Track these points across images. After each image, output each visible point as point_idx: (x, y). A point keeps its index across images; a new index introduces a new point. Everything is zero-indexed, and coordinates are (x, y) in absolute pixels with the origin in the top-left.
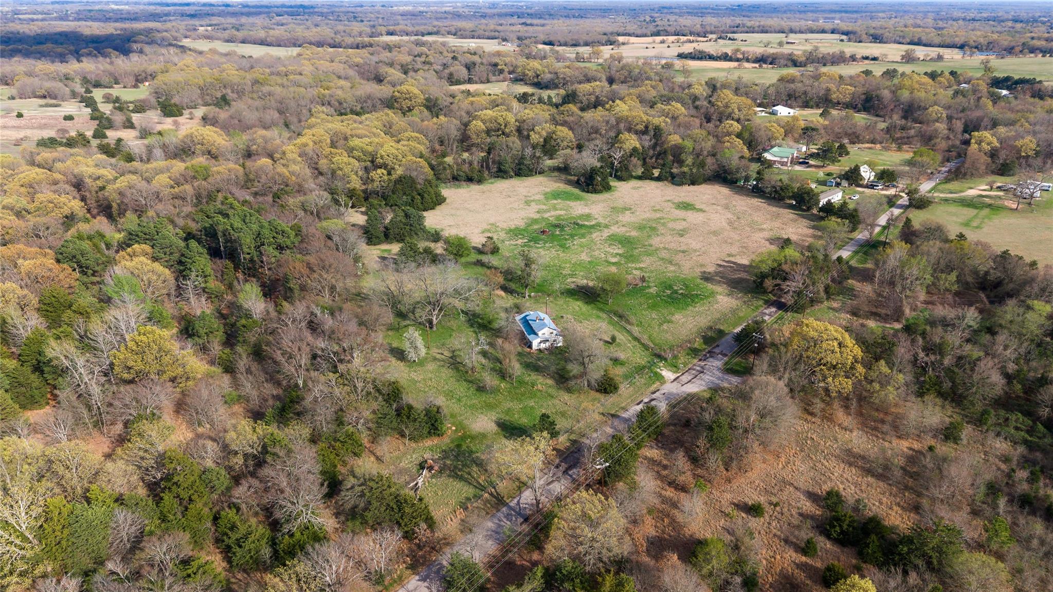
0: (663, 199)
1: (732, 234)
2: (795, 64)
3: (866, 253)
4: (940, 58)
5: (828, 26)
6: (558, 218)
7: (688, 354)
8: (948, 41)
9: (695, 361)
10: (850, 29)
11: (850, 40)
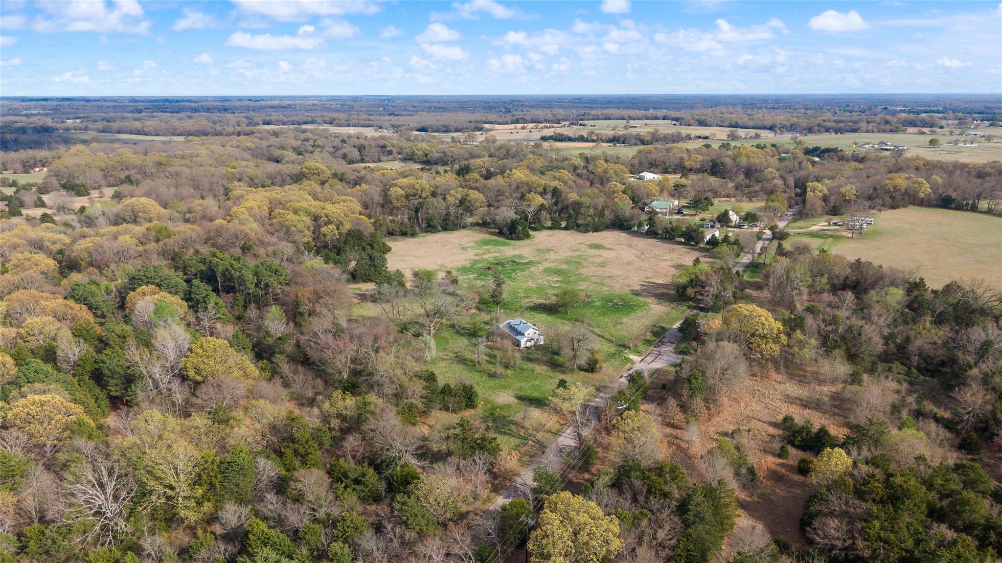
0: (577, 242)
1: (643, 264)
2: (643, 142)
3: (752, 271)
4: (757, 136)
5: (659, 113)
6: (495, 258)
7: (644, 344)
8: (760, 124)
9: (652, 348)
10: (678, 116)
11: (681, 124)
